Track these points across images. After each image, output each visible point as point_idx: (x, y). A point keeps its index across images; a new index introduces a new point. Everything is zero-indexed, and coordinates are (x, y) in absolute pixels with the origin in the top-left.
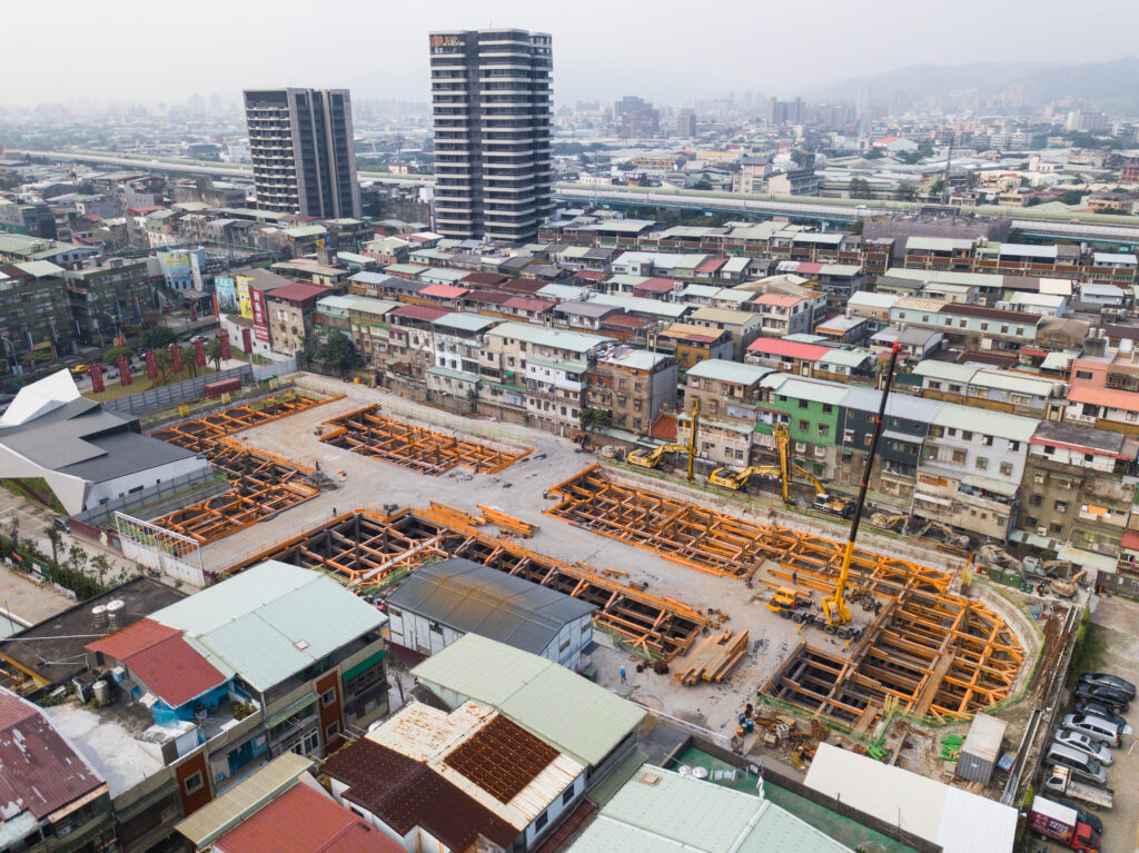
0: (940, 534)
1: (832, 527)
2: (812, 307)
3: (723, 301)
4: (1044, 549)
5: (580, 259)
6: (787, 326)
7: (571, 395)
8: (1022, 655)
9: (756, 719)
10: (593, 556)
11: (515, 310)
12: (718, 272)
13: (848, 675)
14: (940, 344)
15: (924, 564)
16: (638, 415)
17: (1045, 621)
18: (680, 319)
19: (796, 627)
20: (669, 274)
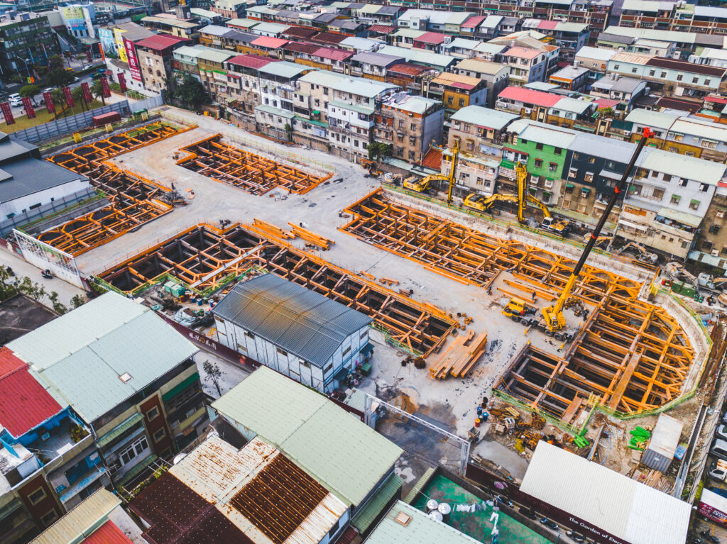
0: (635, 251)
1: (554, 242)
2: (547, 59)
3: (480, 52)
4: (715, 267)
5: (374, 15)
6: (528, 74)
7: (362, 131)
8: (692, 355)
9: (490, 410)
10: (374, 267)
11: (322, 59)
12: (478, 27)
13: (561, 371)
14: (643, 90)
15: (621, 274)
16: (412, 149)
17: (712, 327)
18: (447, 69)
19: (524, 329)
20: (441, 28)
